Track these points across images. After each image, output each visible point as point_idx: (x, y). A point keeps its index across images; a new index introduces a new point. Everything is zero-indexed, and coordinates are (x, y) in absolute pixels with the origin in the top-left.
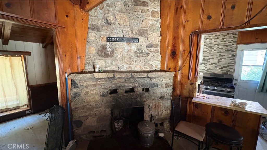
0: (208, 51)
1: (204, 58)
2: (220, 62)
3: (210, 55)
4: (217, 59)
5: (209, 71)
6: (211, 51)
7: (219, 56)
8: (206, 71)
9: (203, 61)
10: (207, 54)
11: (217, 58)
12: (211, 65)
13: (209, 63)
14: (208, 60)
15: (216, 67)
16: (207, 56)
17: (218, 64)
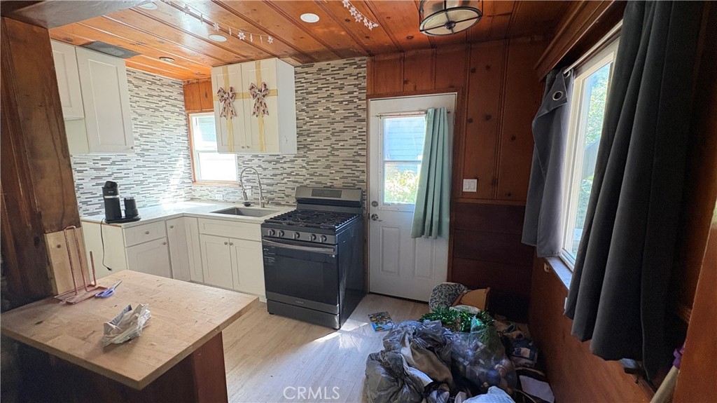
0: (306, 119)
1: (300, 139)
2: (336, 153)
3: (312, 130)
4: (328, 142)
5: (315, 179)
6: (313, 118)
7: (333, 134)
8: (308, 181)
9: (298, 149)
10: (305, 127)
11: (328, 138)
12: (317, 161)
13: (312, 156)
14: (308, 146)
15: (328, 167)
16: (306, 133)
17: (331, 158)
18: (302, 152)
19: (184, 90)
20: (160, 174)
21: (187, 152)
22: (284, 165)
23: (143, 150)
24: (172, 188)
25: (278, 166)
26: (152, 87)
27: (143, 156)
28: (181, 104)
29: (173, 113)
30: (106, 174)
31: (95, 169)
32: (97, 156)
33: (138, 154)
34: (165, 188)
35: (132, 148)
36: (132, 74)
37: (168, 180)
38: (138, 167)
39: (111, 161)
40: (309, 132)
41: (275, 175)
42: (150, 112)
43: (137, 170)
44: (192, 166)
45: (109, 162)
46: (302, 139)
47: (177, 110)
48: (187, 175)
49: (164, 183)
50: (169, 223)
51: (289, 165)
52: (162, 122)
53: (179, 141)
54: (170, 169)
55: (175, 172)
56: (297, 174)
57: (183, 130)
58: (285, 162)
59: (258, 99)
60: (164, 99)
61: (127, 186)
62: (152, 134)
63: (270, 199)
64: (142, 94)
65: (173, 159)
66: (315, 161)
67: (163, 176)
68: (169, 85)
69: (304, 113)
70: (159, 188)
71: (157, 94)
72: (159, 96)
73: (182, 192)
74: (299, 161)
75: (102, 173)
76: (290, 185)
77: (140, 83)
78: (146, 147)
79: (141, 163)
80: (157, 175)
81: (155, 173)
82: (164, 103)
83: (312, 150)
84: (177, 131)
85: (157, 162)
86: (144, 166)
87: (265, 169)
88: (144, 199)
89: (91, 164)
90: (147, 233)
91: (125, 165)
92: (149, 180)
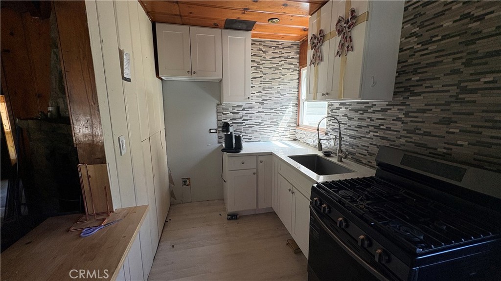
0: (416, 47)
1: (400, 79)
2: (468, 97)
3: (424, 63)
4: (456, 78)
5: (416, 138)
6: (430, 42)
7: (467, 64)
8: (402, 141)
9: (395, 94)
10: (410, 61)
11: (455, 72)
12: (423, 111)
13: (416, 103)
14: (412, 89)
15: (447, 122)
16: (411, 69)
17: (456, 107)
18: (400, 98)
19: (300, 50)
20: (273, 119)
21: (296, 102)
22: (374, 116)
23: (263, 100)
24: (281, 129)
25: (366, 115)
26: (276, 51)
27: (262, 104)
28: (296, 62)
29: (289, 69)
30: (239, 116)
31: (234, 113)
32: (235, 104)
33: (260, 103)
34: (275, 129)
35: (249, 98)
36: (263, 43)
37: (278, 123)
38: (259, 112)
39: (242, 108)
40: (416, 66)
41: (360, 127)
42: (271, 71)
43: (258, 115)
44: (298, 113)
45: (241, 109)
46: (403, 78)
47: (293, 67)
48: (294, 120)
49: (275, 125)
50: (260, 158)
51: (379, 115)
52: (280, 78)
53: (291, 92)
54: (281, 114)
55: (284, 118)
56: (388, 129)
57: (295, 83)
58: (374, 112)
59: (344, 34)
60: (283, 59)
61: (250, 126)
62: (271, 88)
63: (350, 153)
64: (268, 58)
65: (284, 107)
66: (419, 111)
67: (275, 120)
68: (289, 47)
69: (414, 39)
70: (271, 129)
71: (278, 56)
72: (280, 57)
73: (287, 133)
74: (394, 111)
75: (237, 116)
76: (376, 141)
77: (268, 49)
78: (265, 98)
79: (261, 109)
80: (271, 118)
81: (269, 117)
82: (282, 63)
83: (419, 94)
84: (290, 84)
85: (272, 109)
86: (263, 112)
87: (350, 119)
88: (260, 135)
89: (231, 109)
90: (243, 163)
91: (251, 111)
92: (265, 122)
